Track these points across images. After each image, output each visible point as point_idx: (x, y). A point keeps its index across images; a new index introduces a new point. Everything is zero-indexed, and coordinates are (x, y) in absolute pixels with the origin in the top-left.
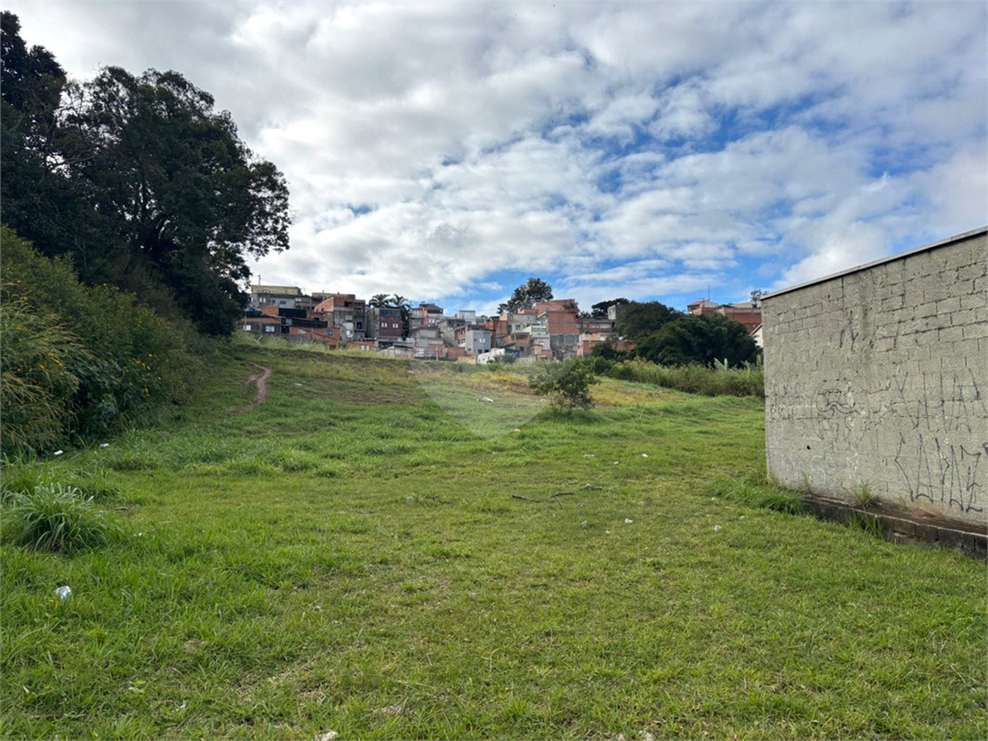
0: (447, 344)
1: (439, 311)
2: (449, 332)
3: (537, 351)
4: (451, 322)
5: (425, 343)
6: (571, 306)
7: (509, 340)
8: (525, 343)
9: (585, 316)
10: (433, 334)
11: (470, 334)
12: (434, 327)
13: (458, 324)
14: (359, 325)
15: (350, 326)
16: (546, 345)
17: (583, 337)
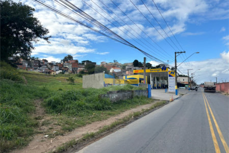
0: (49, 69)
1: (47, 61)
2: (49, 66)
3: (69, 71)
4: (50, 64)
5: (44, 69)
6: (77, 61)
7: (63, 68)
8: (66, 69)
9: (80, 64)
10: (46, 66)
11: (54, 67)
12: (46, 65)
13: (51, 64)
14: (29, 64)
15: (26, 64)
16: (71, 70)
17: (79, 69)
